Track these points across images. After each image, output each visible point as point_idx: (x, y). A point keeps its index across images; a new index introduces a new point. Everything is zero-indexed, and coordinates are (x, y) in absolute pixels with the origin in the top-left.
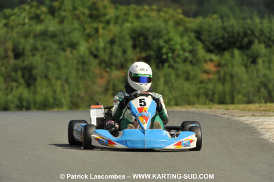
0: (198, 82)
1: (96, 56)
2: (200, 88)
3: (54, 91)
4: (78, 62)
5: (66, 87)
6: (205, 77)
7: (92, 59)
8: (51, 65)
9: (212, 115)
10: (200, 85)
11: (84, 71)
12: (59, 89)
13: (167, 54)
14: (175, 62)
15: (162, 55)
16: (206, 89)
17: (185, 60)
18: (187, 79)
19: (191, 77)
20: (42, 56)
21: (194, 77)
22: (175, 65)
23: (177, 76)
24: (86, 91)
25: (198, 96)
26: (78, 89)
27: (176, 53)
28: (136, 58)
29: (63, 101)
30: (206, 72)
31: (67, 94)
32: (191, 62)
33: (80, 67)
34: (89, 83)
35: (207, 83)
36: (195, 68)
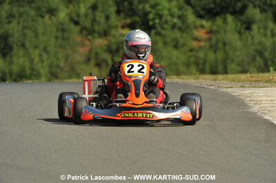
0: (187, 49)
1: (76, 23)
2: (190, 56)
3: (32, 61)
4: (58, 30)
5: (45, 57)
6: (195, 44)
7: (72, 26)
8: (29, 32)
9: (197, 87)
10: (189, 54)
11: (63, 38)
12: (36, 59)
13: (153, 20)
14: (163, 28)
15: (148, 21)
16: (196, 57)
17: (174, 27)
18: (176, 47)
19: (180, 44)
20: (19, 23)
21: (184, 45)
22: (163, 32)
23: (165, 44)
24: (66, 61)
25: (188, 65)
26: (58, 59)
27: (164, 19)
28: (120, 24)
29: (41, 71)
30: (196, 39)
31: (46, 63)
32: (180, 29)
33: (59, 34)
34: (70, 52)
35: (197, 52)
36: (185, 35)
